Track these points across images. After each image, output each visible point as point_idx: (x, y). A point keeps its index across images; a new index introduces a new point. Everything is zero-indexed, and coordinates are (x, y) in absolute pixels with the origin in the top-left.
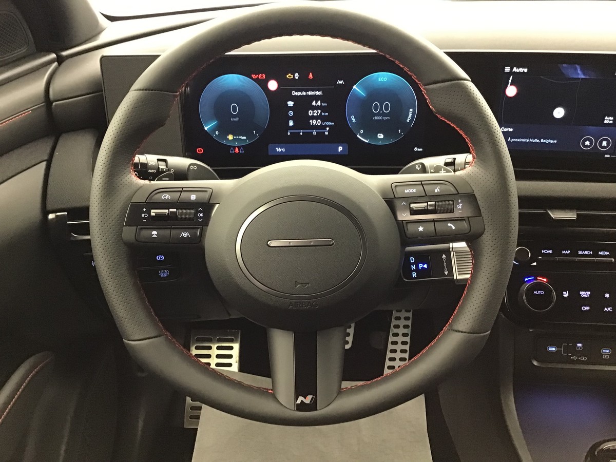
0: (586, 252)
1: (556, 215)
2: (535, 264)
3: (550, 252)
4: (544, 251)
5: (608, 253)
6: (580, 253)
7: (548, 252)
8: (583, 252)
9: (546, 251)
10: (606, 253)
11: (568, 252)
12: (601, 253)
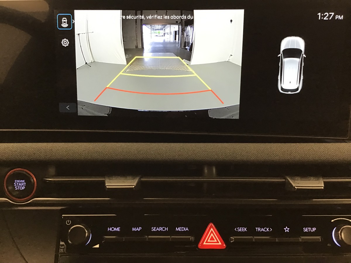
0: (161, 229)
1: (112, 183)
2: (97, 246)
3: (118, 229)
4: (111, 229)
5: (187, 229)
6: (154, 229)
7: (115, 229)
8: (158, 229)
9: (113, 229)
10: (184, 229)
11: (139, 229)
12: (179, 229)
